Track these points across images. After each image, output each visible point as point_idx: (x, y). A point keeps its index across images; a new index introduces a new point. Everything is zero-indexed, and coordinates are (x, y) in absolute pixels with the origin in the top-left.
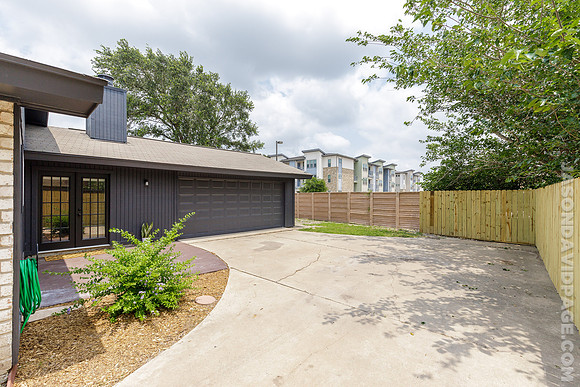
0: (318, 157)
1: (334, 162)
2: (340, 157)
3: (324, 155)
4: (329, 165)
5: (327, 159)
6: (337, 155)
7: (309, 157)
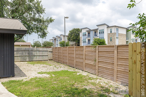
0: (105, 28)
1: (114, 30)
2: (117, 27)
3: (108, 27)
4: (111, 32)
5: (109, 29)
6: (115, 26)
7: (100, 28)
